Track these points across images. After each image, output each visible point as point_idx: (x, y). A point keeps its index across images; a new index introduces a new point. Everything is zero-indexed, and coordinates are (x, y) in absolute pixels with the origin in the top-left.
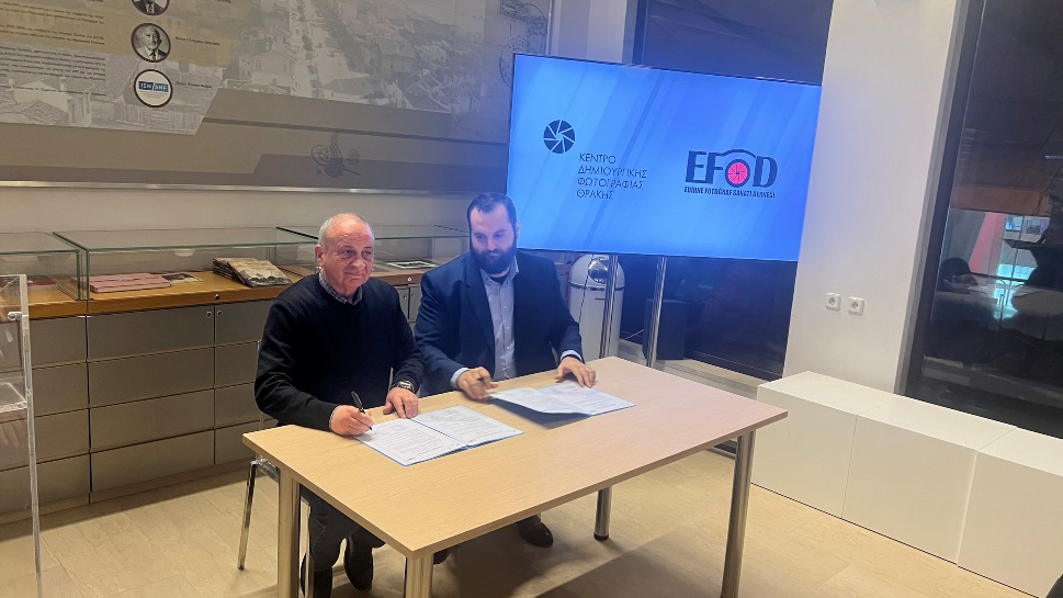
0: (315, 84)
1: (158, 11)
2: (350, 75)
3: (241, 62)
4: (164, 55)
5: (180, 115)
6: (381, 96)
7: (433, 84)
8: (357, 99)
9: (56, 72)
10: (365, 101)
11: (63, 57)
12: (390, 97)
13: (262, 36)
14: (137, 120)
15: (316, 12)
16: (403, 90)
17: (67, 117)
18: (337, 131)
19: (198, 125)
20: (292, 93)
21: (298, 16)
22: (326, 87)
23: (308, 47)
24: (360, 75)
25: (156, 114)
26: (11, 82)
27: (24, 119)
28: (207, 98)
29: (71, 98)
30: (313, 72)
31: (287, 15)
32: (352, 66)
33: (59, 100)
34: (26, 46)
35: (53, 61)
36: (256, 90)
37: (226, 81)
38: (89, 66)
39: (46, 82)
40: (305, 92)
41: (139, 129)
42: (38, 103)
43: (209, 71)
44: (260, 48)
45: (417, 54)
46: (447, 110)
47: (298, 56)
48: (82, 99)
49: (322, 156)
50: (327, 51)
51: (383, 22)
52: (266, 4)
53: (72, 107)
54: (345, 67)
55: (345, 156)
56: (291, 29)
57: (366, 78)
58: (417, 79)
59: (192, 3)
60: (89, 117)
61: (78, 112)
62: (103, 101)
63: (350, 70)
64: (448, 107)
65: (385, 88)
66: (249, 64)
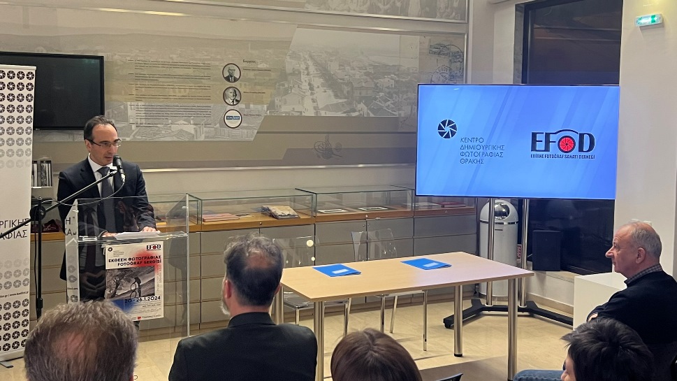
0: (316, 108)
1: (236, 80)
2: (335, 101)
3: (276, 101)
4: (238, 101)
5: (245, 131)
6: (354, 111)
7: (386, 101)
8: (340, 114)
9: (190, 115)
10: (344, 115)
11: (192, 108)
12: (359, 111)
13: (286, 86)
14: (225, 135)
15: (316, 69)
16: (367, 106)
17: (193, 136)
18: (328, 133)
19: (254, 136)
20: (303, 114)
21: (306, 72)
22: (322, 109)
23: (311, 88)
24: (341, 101)
25: (235, 132)
26: (170, 121)
27: (175, 139)
28: (259, 121)
29: (195, 127)
30: (314, 102)
31: (300, 73)
32: (336, 96)
33: (190, 128)
34: (176, 104)
35: (188, 110)
36: (284, 115)
37: (268, 112)
38: (204, 110)
39: (184, 120)
40: (311, 113)
41: (226, 140)
42: (182, 131)
43: (259, 107)
44: (286, 92)
45: (376, 84)
46: (394, 115)
47: (306, 94)
48: (200, 127)
49: (320, 147)
50: (322, 89)
51: (354, 70)
52: (289, 69)
53: (196, 131)
54: (333, 97)
55: (333, 147)
56: (302, 80)
57: (345, 102)
58: (376, 99)
59: (251, 74)
60: (203, 136)
61: (199, 133)
62: (210, 127)
63: (336, 98)
64: (396, 113)
65: (357, 106)
66: (280, 101)
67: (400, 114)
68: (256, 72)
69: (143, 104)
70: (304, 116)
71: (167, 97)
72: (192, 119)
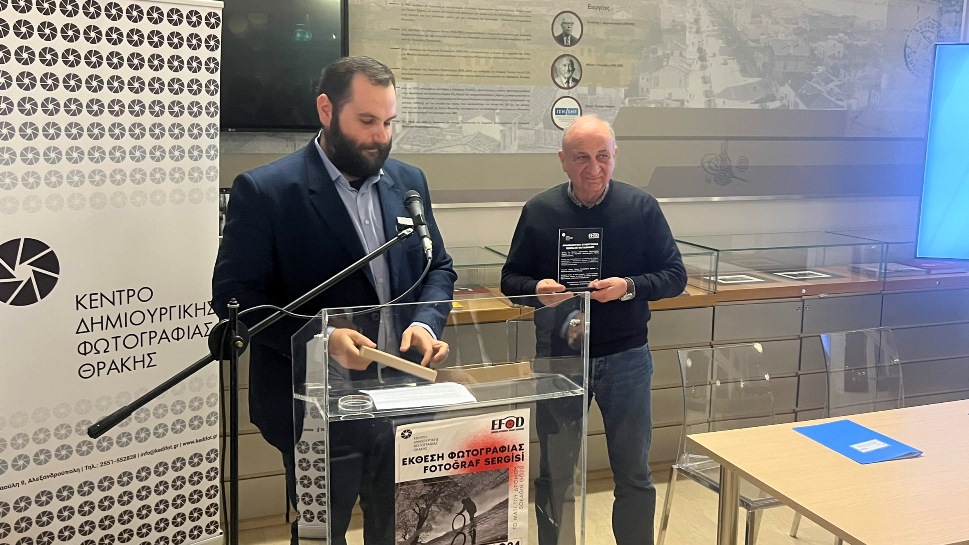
0: (708, 94)
1: (574, 42)
2: (741, 81)
3: (641, 81)
4: (576, 81)
6: (773, 99)
7: (828, 81)
8: (748, 105)
9: (493, 107)
10: (756, 106)
11: (499, 93)
12: (782, 99)
13: (660, 53)
14: (553, 144)
15: (712, 22)
16: (795, 91)
17: (499, 145)
18: (727, 139)
20: (686, 105)
21: (695, 27)
22: (719, 96)
23: (702, 58)
24: (751, 80)
26: (460, 118)
27: (469, 150)
28: (611, 117)
29: (502, 128)
30: (706, 83)
31: (684, 28)
32: (744, 72)
34: (472, 86)
35: (490, 98)
36: (653, 106)
37: (627, 100)
38: (518, 98)
39: (485, 116)
40: (698, 102)
41: (553, 151)
42: (479, 135)
43: (612, 91)
44: (658, 64)
45: (812, 50)
46: (843, 107)
47: (693, 68)
48: (511, 129)
49: (712, 165)
50: (720, 59)
51: (777, 23)
52: (665, 22)
53: (504, 136)
54: (738, 74)
55: (734, 164)
56: (687, 42)
57: (757, 82)
58: (810, 77)
59: (600, 32)
60: (516, 143)
61: (508, 140)
62: (527, 129)
63: (743, 76)
64: (844, 104)
65: (777, 90)
66: (647, 80)
67: (850, 106)
68: (610, 27)
69: (415, 85)
70: (688, 109)
71: (455, 73)
72: (498, 114)
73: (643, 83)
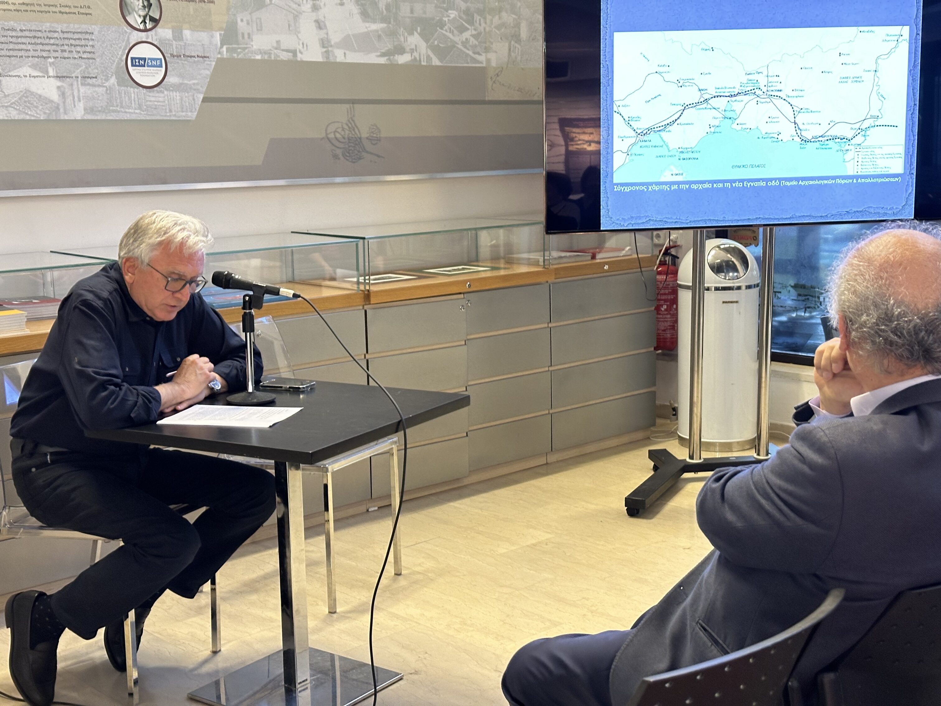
0: (325, 43)
2: (362, 27)
3: (239, 23)
4: (155, 21)
5: (177, 95)
6: (401, 51)
7: (463, 30)
8: (373, 58)
9: (45, 54)
10: (383, 61)
11: (50, 35)
12: (412, 51)
14: (132, 106)
16: (427, 41)
17: (58, 108)
18: (353, 102)
19: (197, 107)
20: (300, 57)
22: (339, 45)
24: (375, 27)
25: (153, 97)
27: (14, 115)
28: (206, 71)
29: (59, 84)
30: (320, 28)
32: (365, 15)
33: (48, 88)
34: (12, 24)
35: (39, 41)
36: (259, 57)
37: (224, 49)
38: (78, 42)
39: (34, 66)
40: (313, 54)
41: (134, 117)
42: (28, 93)
43: (204, 36)
46: (481, 63)
47: (303, 8)
48: (72, 85)
49: (338, 136)
53: (63, 95)
54: (357, 18)
55: (365, 135)
57: (383, 30)
58: (442, 25)
60: (81, 106)
61: (69, 100)
62: (94, 85)
63: (364, 21)
64: (482, 58)
65: (406, 40)
66: (248, 24)
67: (488, 61)
70: (302, 62)
72: (51, 64)
73: (242, 26)
